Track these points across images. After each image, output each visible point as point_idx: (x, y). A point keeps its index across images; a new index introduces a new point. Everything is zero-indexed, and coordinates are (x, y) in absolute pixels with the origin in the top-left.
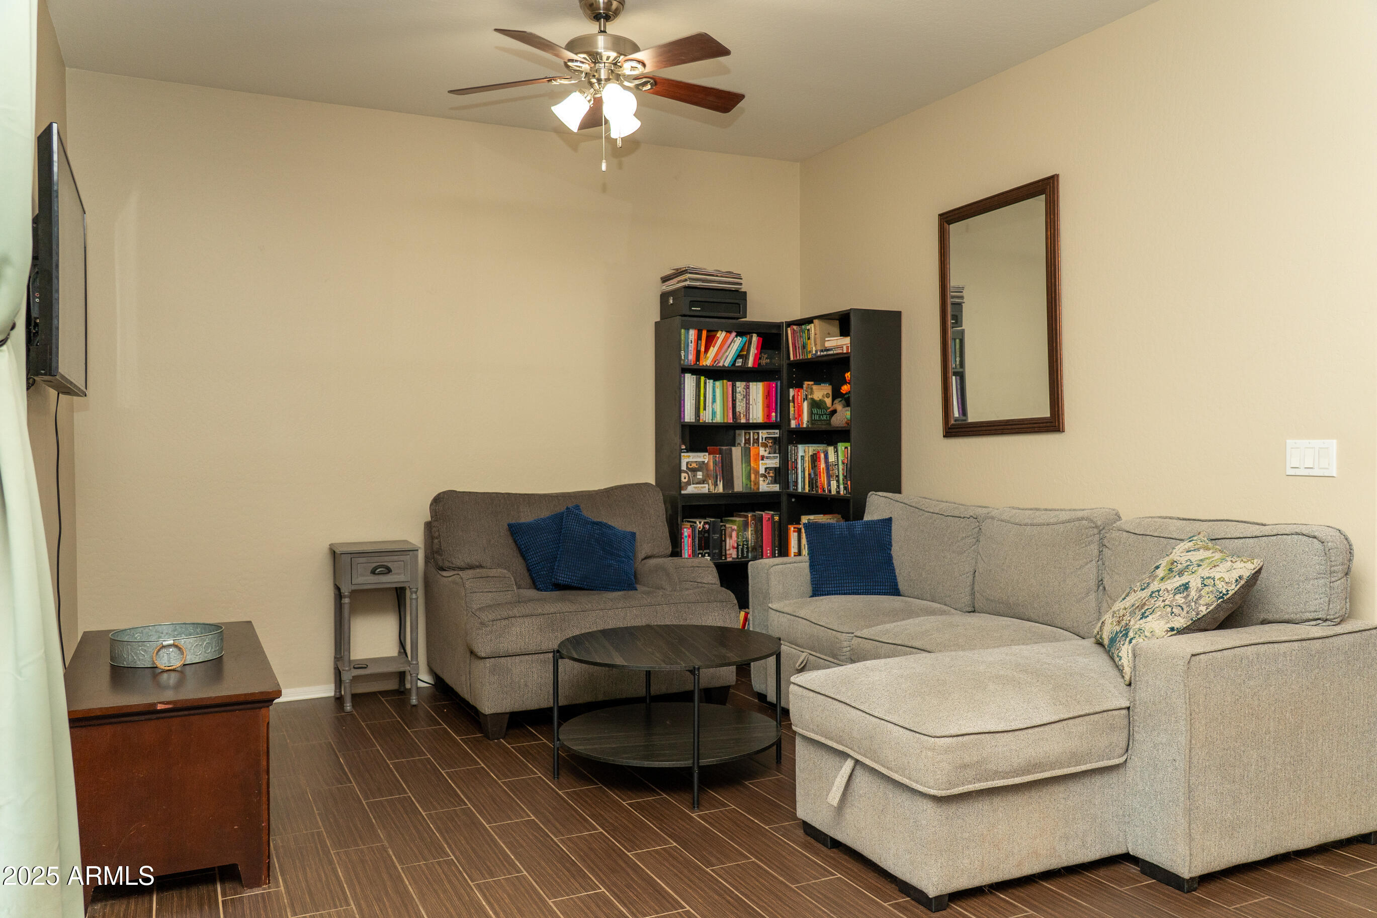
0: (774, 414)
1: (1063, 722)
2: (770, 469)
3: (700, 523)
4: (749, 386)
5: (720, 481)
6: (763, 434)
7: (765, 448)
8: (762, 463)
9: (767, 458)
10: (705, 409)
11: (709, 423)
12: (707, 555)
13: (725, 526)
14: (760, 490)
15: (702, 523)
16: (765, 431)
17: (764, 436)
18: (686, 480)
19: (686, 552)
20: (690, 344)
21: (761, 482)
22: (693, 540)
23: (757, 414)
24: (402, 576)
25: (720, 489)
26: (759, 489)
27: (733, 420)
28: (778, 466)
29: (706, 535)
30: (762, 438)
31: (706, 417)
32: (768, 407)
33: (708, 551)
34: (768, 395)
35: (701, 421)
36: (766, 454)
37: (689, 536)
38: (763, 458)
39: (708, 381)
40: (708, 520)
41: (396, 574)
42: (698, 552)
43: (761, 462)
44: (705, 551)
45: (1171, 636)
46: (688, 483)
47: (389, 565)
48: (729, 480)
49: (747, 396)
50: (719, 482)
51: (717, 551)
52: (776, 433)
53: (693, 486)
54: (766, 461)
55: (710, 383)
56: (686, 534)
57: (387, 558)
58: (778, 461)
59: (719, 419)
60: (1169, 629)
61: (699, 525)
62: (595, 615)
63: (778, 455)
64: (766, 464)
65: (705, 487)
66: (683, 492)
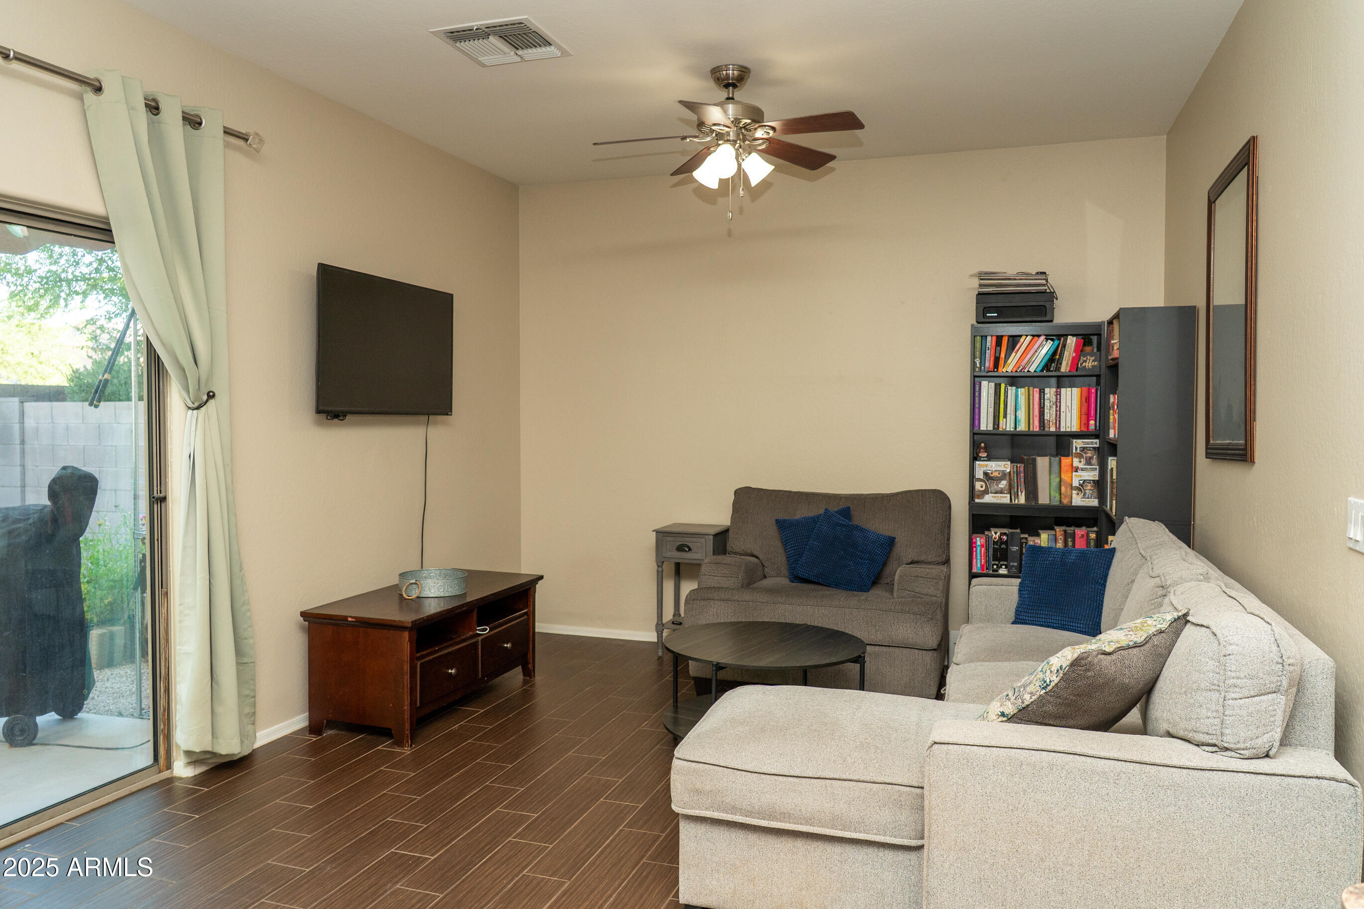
0: (1092, 422)
1: (828, 781)
2: (1089, 481)
3: (996, 533)
4: (1060, 392)
5: (1022, 492)
6: (1078, 444)
7: (1080, 458)
8: (1076, 475)
9: (1082, 470)
10: (1005, 416)
11: (1010, 431)
12: (1004, 567)
13: (1026, 539)
14: (1073, 504)
15: (998, 534)
16: (1080, 441)
17: (1078, 447)
18: (983, 489)
19: (979, 561)
20: (987, 351)
21: (1074, 496)
22: (987, 550)
23: (1071, 422)
24: (700, 555)
25: (1022, 500)
26: (1071, 503)
27: (1040, 429)
28: (1097, 479)
29: (1003, 546)
30: (1076, 448)
31: (1007, 425)
32: (1086, 415)
33: (1005, 563)
34: (1086, 400)
35: (1000, 430)
36: (1081, 466)
37: (982, 546)
38: (1077, 469)
39: (1009, 388)
40: (1005, 531)
41: (695, 553)
42: (993, 563)
43: (1074, 473)
44: (1001, 563)
45: (1002, 721)
46: (986, 492)
47: (690, 544)
48: (1032, 491)
49: (1058, 403)
50: (1020, 493)
51: (1015, 564)
52: (1096, 443)
53: (990, 495)
54: (1080, 473)
55: (1012, 390)
56: (978, 543)
57: (688, 539)
58: (1097, 474)
59: (1022, 427)
60: (1000, 714)
61: (994, 536)
62: (784, 608)
63: (1097, 467)
64: (1081, 476)
65: (1006, 497)
66: (977, 501)
